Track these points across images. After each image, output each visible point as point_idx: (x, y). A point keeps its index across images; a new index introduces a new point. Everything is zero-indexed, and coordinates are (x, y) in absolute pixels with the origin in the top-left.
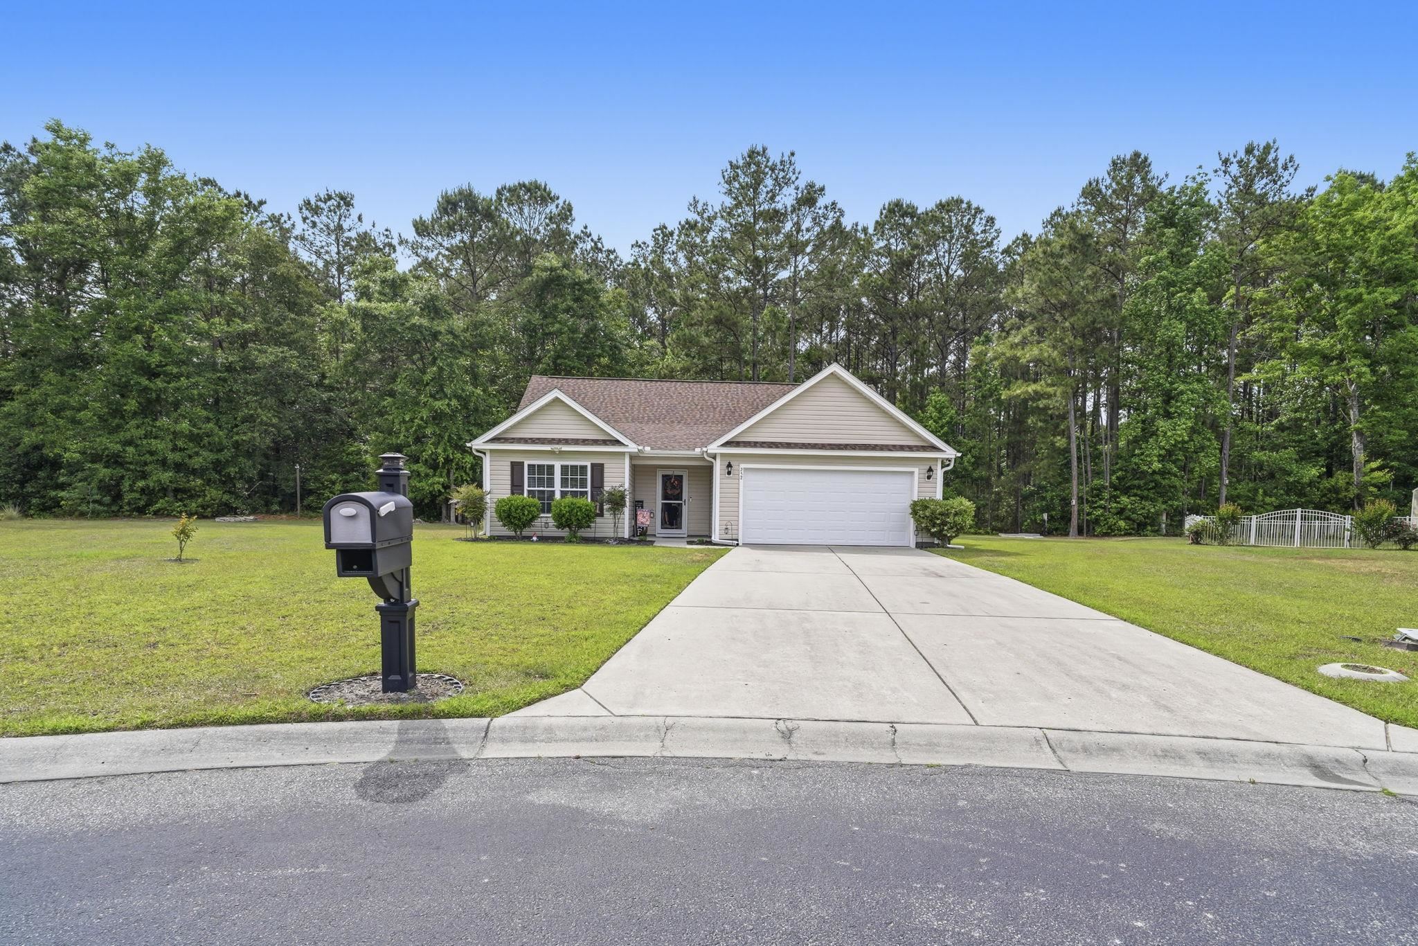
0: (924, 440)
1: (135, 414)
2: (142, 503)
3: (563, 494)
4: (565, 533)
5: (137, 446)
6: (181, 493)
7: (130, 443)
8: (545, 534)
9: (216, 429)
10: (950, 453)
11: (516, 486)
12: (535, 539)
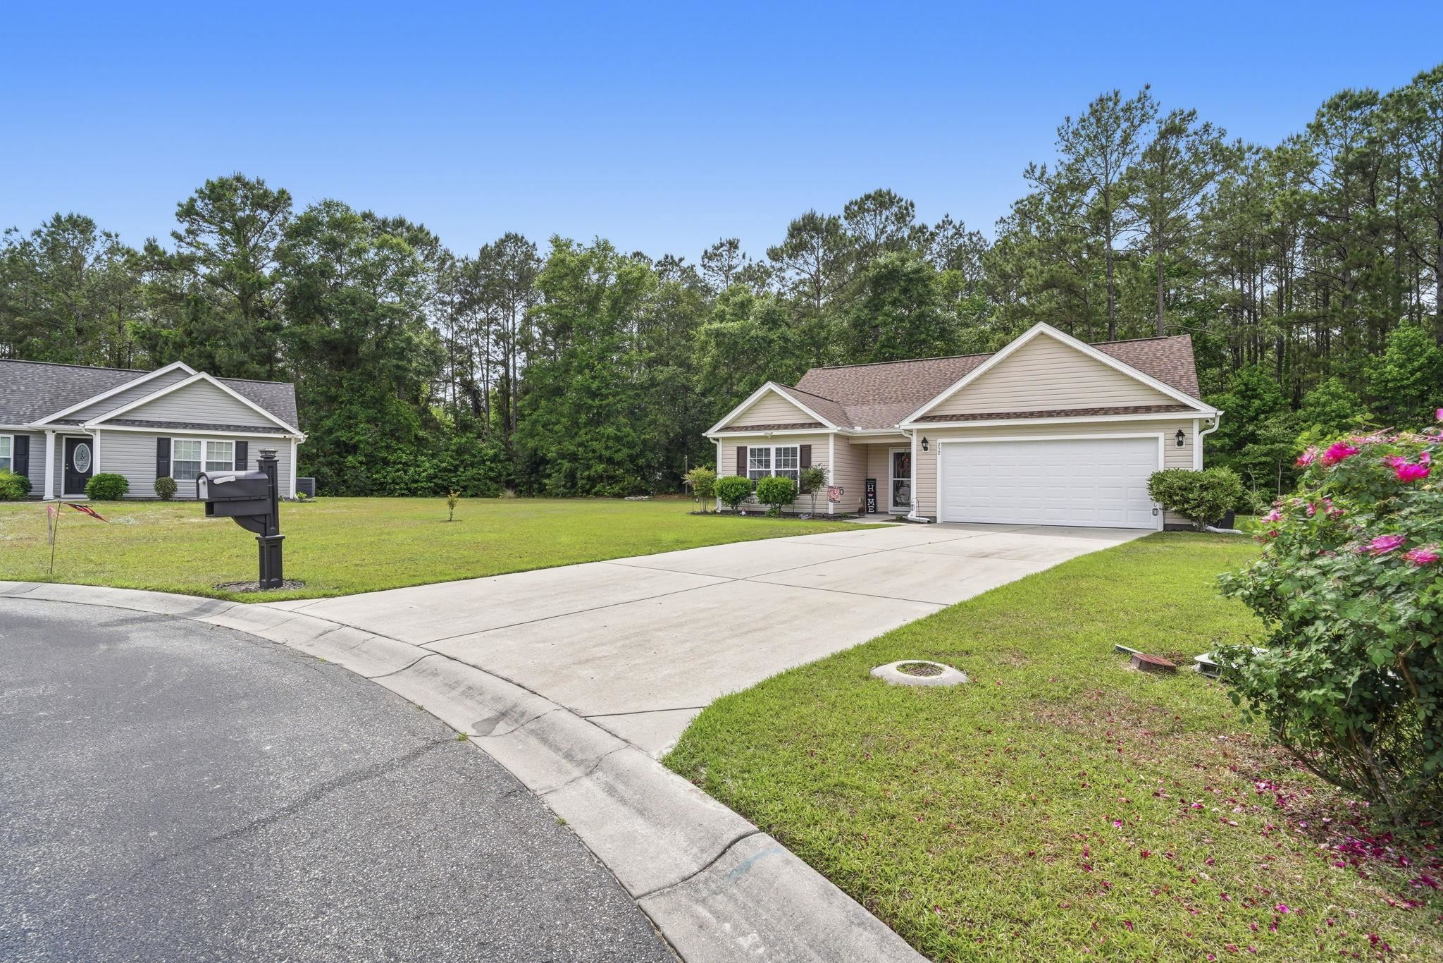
0: (1171, 398)
1: (586, 425)
2: (588, 487)
3: (778, 473)
4: (767, 508)
5: (585, 447)
6: (613, 479)
7: (580, 445)
8: (752, 509)
9: (631, 431)
10: (1207, 411)
11: (741, 468)
12: (743, 513)
